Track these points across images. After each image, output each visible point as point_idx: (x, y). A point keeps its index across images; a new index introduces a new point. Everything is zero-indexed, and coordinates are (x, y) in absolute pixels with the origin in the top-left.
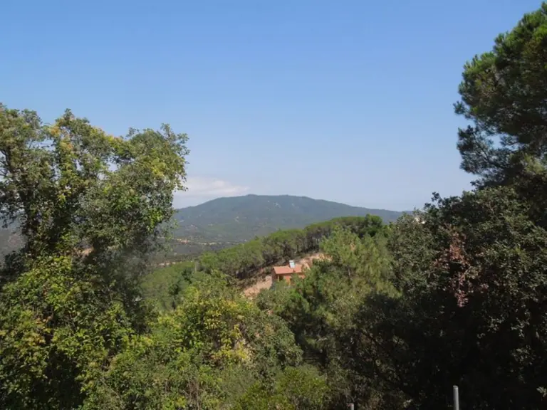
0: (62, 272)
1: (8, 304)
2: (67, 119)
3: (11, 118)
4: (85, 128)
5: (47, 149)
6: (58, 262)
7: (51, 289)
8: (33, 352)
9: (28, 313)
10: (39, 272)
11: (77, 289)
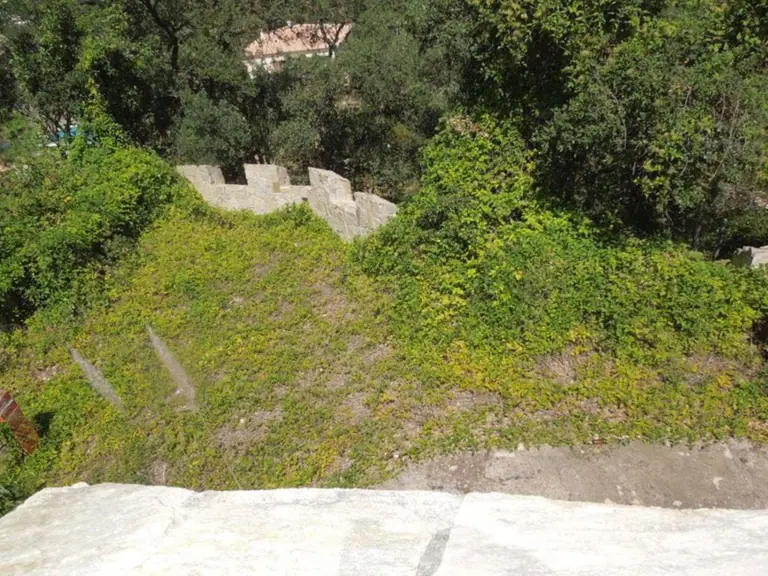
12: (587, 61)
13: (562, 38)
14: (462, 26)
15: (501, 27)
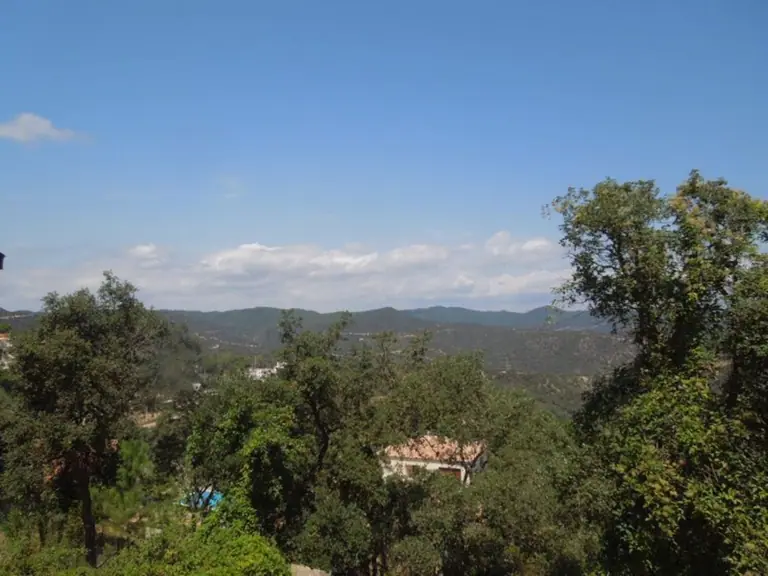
0: (694, 400)
1: (626, 432)
2: (693, 184)
3: (624, 194)
4: (722, 193)
5: (668, 229)
6: (688, 385)
7: (681, 423)
8: (662, 505)
9: (652, 449)
10: (661, 395)
11: (722, 428)
12: (754, 556)
13: (720, 524)
14: (605, 488)
15: (649, 499)
